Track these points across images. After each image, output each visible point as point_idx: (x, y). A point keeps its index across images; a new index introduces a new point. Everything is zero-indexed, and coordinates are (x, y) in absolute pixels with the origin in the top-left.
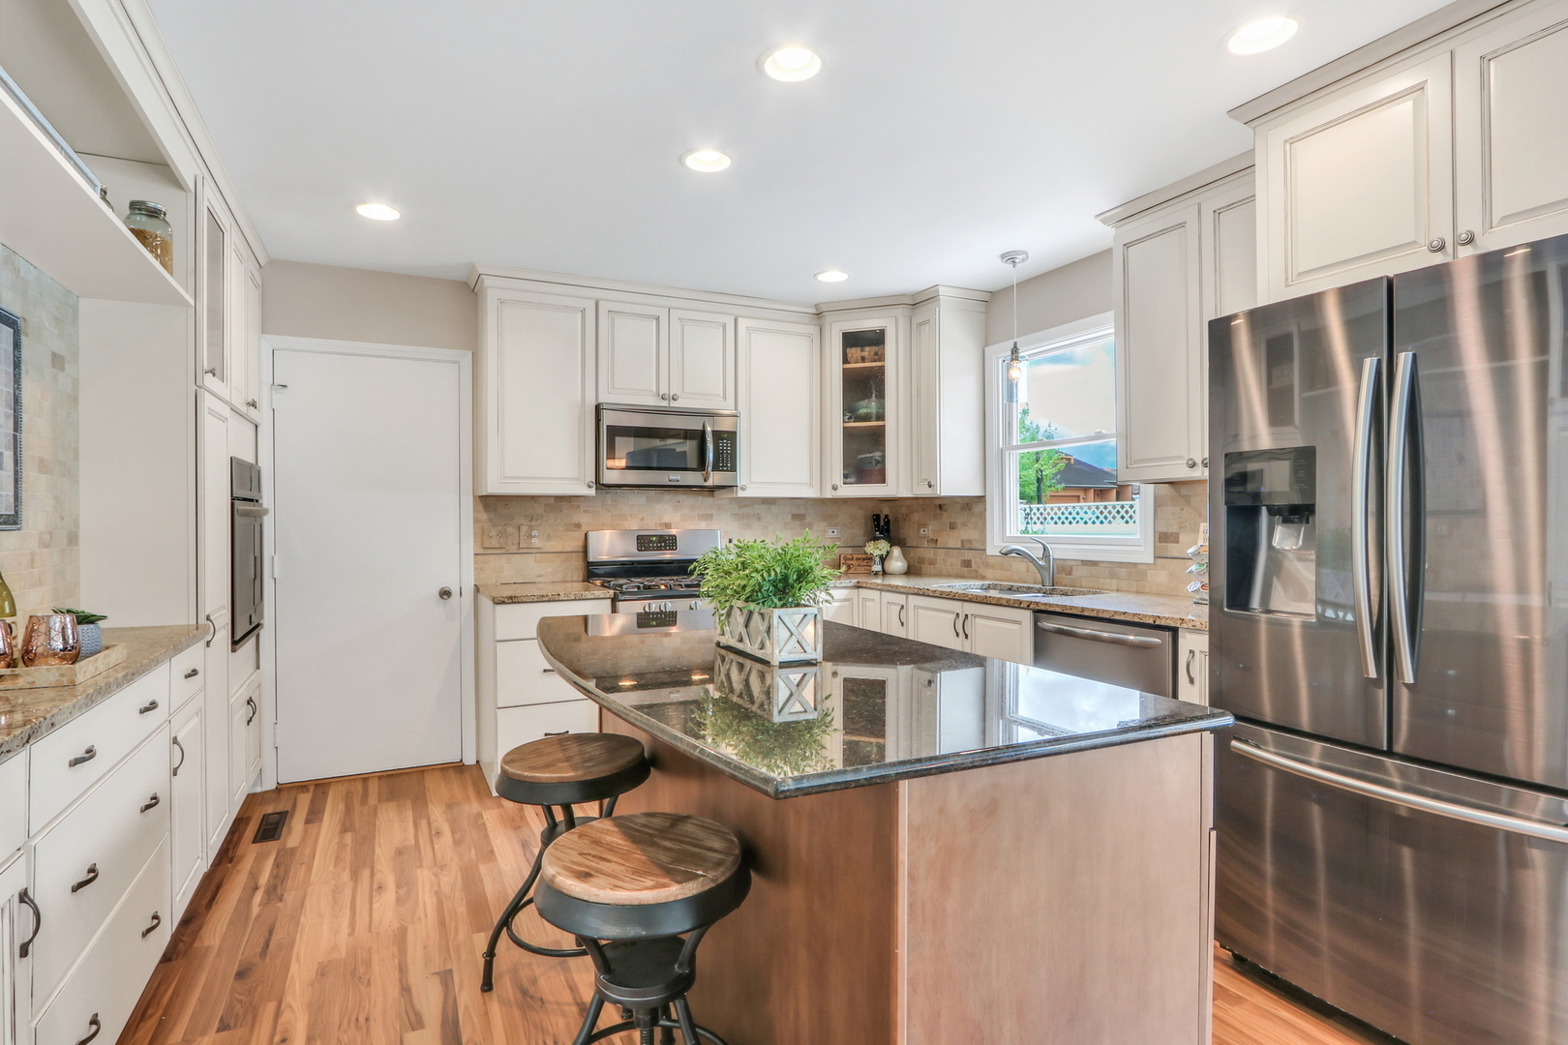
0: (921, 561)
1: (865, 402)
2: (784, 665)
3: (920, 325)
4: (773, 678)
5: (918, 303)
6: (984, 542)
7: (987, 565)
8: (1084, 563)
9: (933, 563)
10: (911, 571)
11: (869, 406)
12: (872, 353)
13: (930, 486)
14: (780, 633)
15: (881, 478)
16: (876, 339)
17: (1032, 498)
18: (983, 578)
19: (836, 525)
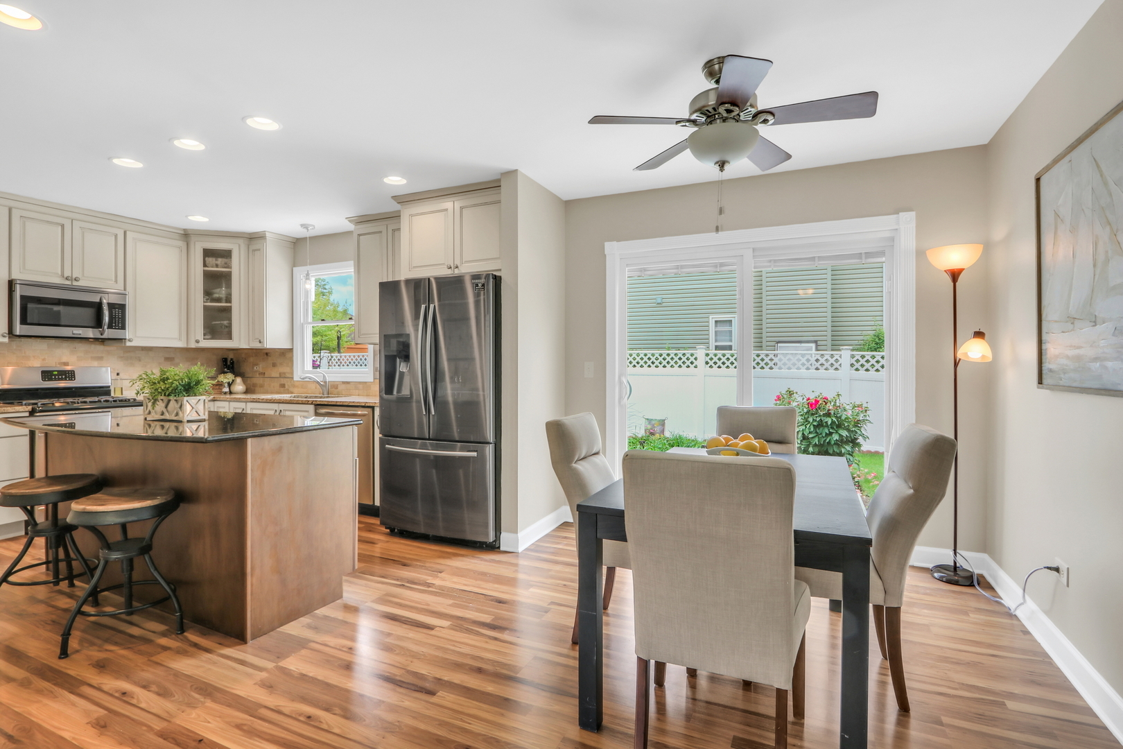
0: (254, 385)
1: (218, 290)
2: (188, 421)
3: (254, 251)
4: (183, 427)
5: (253, 239)
6: (292, 373)
7: (294, 386)
8: (344, 383)
9: (262, 386)
10: (246, 392)
11: (221, 292)
12: (223, 263)
13: (260, 342)
14: (188, 408)
15: (229, 336)
16: (227, 254)
17: (334, 349)
18: (292, 393)
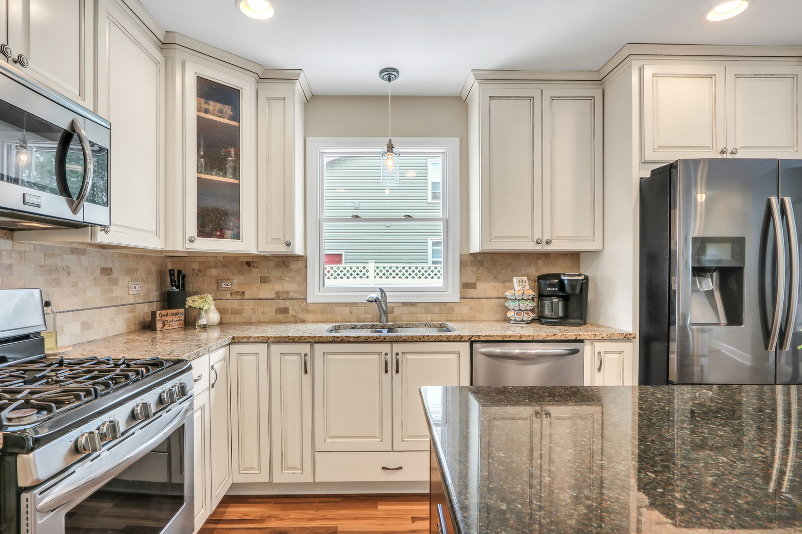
0: (222, 311)
3: (269, 98)
5: (268, 79)
6: (304, 292)
7: (308, 311)
10: (219, 323)
13: (288, 245)
19: (136, 280)
